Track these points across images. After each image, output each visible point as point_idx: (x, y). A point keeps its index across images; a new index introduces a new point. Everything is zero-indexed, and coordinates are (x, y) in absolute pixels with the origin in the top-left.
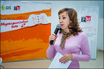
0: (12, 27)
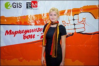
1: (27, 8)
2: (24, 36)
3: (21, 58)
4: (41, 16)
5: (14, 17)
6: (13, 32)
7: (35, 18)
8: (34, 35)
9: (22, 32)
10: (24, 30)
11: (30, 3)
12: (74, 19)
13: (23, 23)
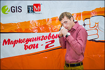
0: (26, 47)
1: (28, 12)
4: (46, 21)
5: (13, 23)
6: (12, 41)
7: (38, 24)
8: (37, 44)
9: (23, 42)
10: (25, 39)
11: (32, 6)
12: (84, 24)
13: (24, 30)
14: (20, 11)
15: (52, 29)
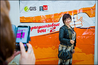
1: (40, 10)
2: (38, 30)
3: (36, 47)
4: (50, 16)
5: (31, 17)
7: (46, 17)
8: (45, 30)
10: (38, 26)
11: (42, 7)
12: (74, 18)
13: (37, 21)
14: (35, 9)
15: (54, 20)
